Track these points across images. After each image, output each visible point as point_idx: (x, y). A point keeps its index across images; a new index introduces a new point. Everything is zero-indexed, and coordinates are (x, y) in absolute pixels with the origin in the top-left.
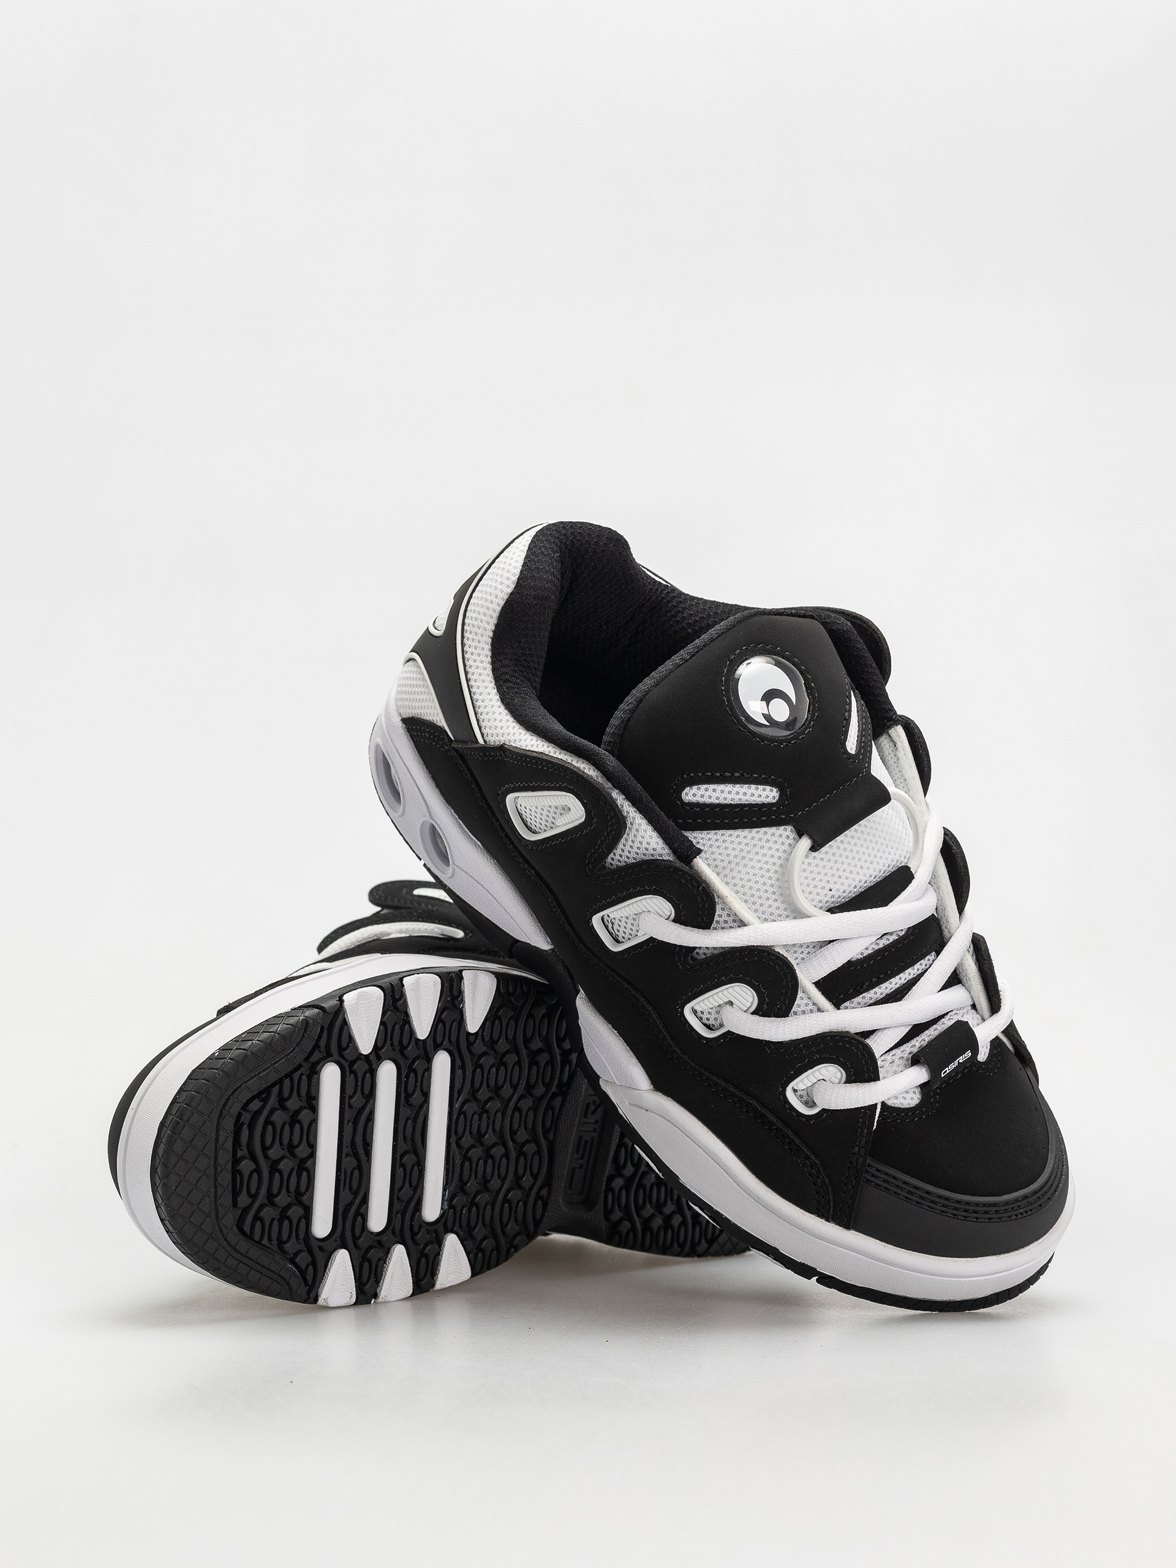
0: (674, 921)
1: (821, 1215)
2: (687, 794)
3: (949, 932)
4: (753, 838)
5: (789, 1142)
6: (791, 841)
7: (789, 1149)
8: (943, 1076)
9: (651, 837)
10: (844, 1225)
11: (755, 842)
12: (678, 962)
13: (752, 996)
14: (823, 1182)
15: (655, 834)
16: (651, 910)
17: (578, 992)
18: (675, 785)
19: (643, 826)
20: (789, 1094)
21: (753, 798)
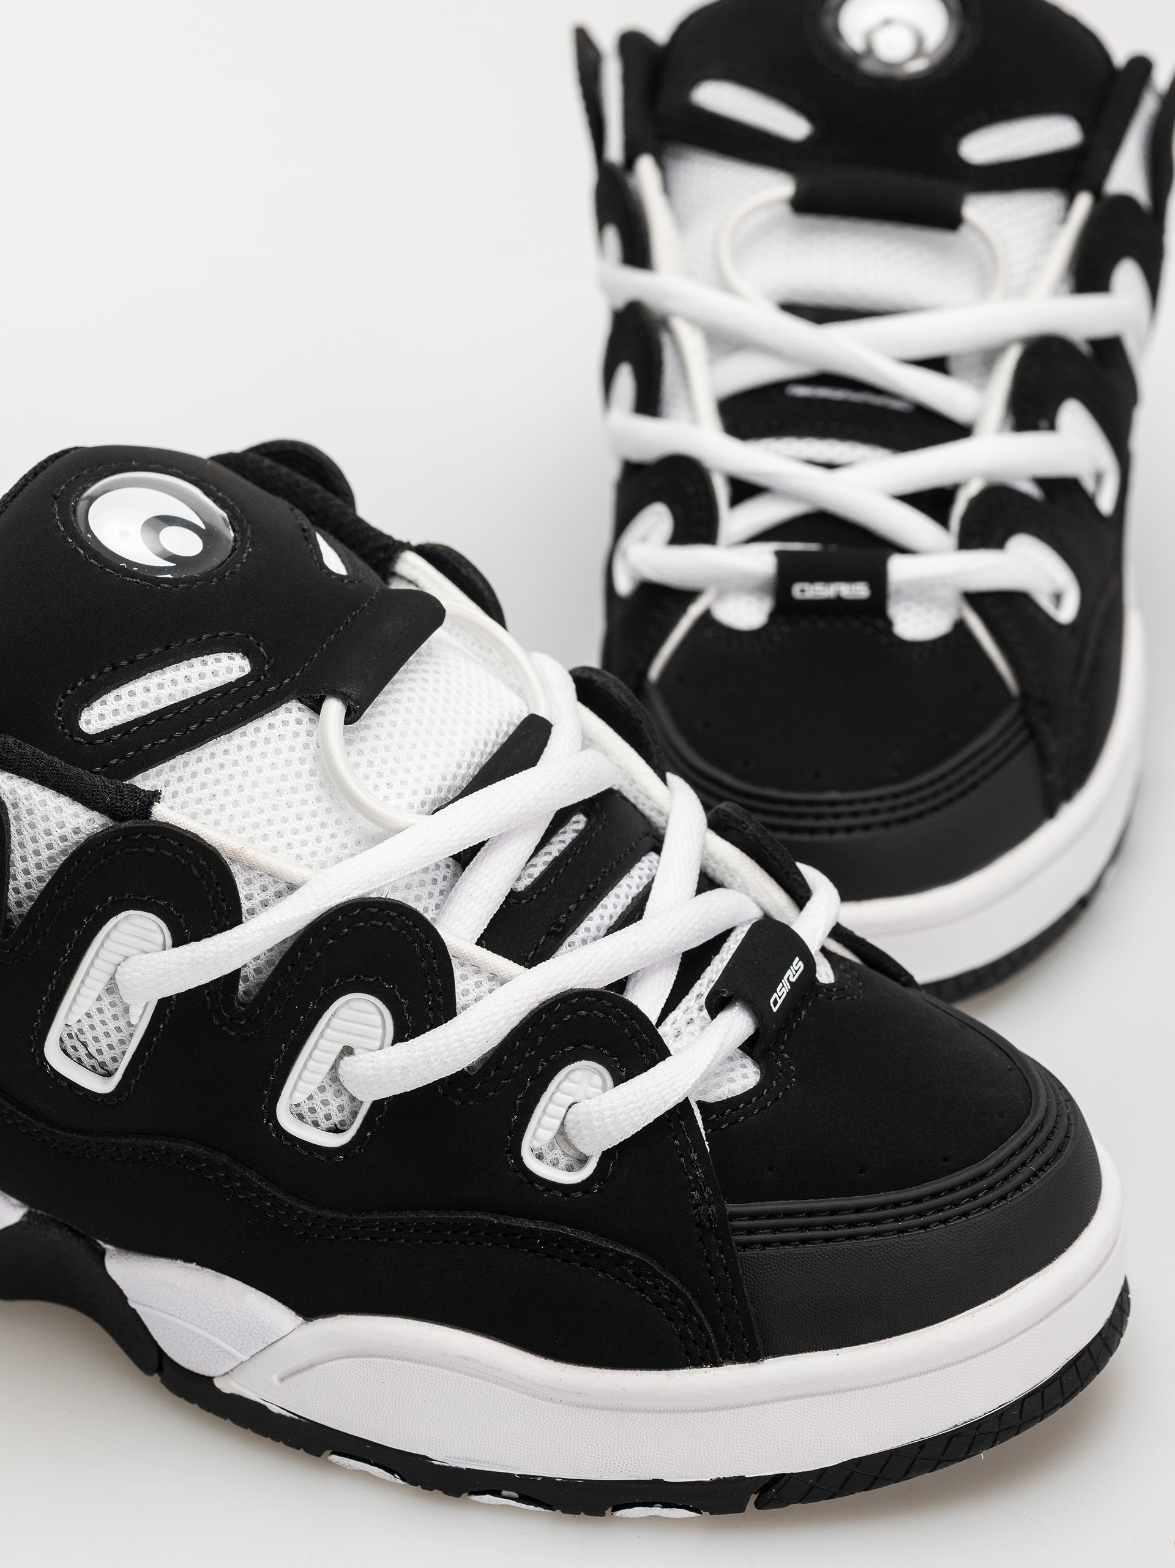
0: (176, 944)
1: (698, 1362)
2: (88, 722)
3: (660, 813)
4: (240, 748)
5: (576, 1252)
6: (306, 725)
7: (582, 1265)
8: (775, 1010)
9: (60, 810)
10: (749, 1356)
11: (246, 751)
12: (221, 1026)
13: (377, 1012)
14: (673, 1289)
15: (63, 801)
16: (127, 951)
17: (102, 1253)
18: (59, 715)
19: (34, 796)
20: (530, 1161)
21: (205, 681)
